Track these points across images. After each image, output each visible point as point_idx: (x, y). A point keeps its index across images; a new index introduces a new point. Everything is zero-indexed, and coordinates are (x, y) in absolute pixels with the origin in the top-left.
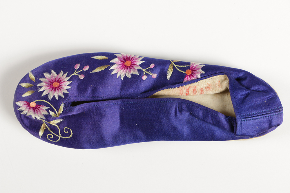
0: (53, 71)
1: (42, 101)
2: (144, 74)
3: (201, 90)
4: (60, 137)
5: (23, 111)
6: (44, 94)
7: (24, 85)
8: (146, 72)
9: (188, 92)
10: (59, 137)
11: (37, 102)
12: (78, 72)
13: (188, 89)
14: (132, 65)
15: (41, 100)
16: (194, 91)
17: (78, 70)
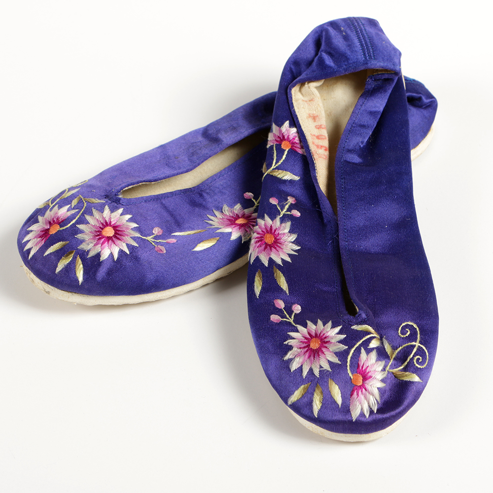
0: (286, 358)
1: (351, 361)
2: (289, 213)
3: (318, 128)
4: (417, 344)
5: (369, 406)
6: (335, 360)
7: (317, 406)
8: (285, 210)
9: (322, 146)
10: (419, 346)
11: (351, 371)
12: (288, 316)
13: (318, 146)
14: (273, 231)
15: (348, 364)
16: (322, 139)
17: (283, 316)
